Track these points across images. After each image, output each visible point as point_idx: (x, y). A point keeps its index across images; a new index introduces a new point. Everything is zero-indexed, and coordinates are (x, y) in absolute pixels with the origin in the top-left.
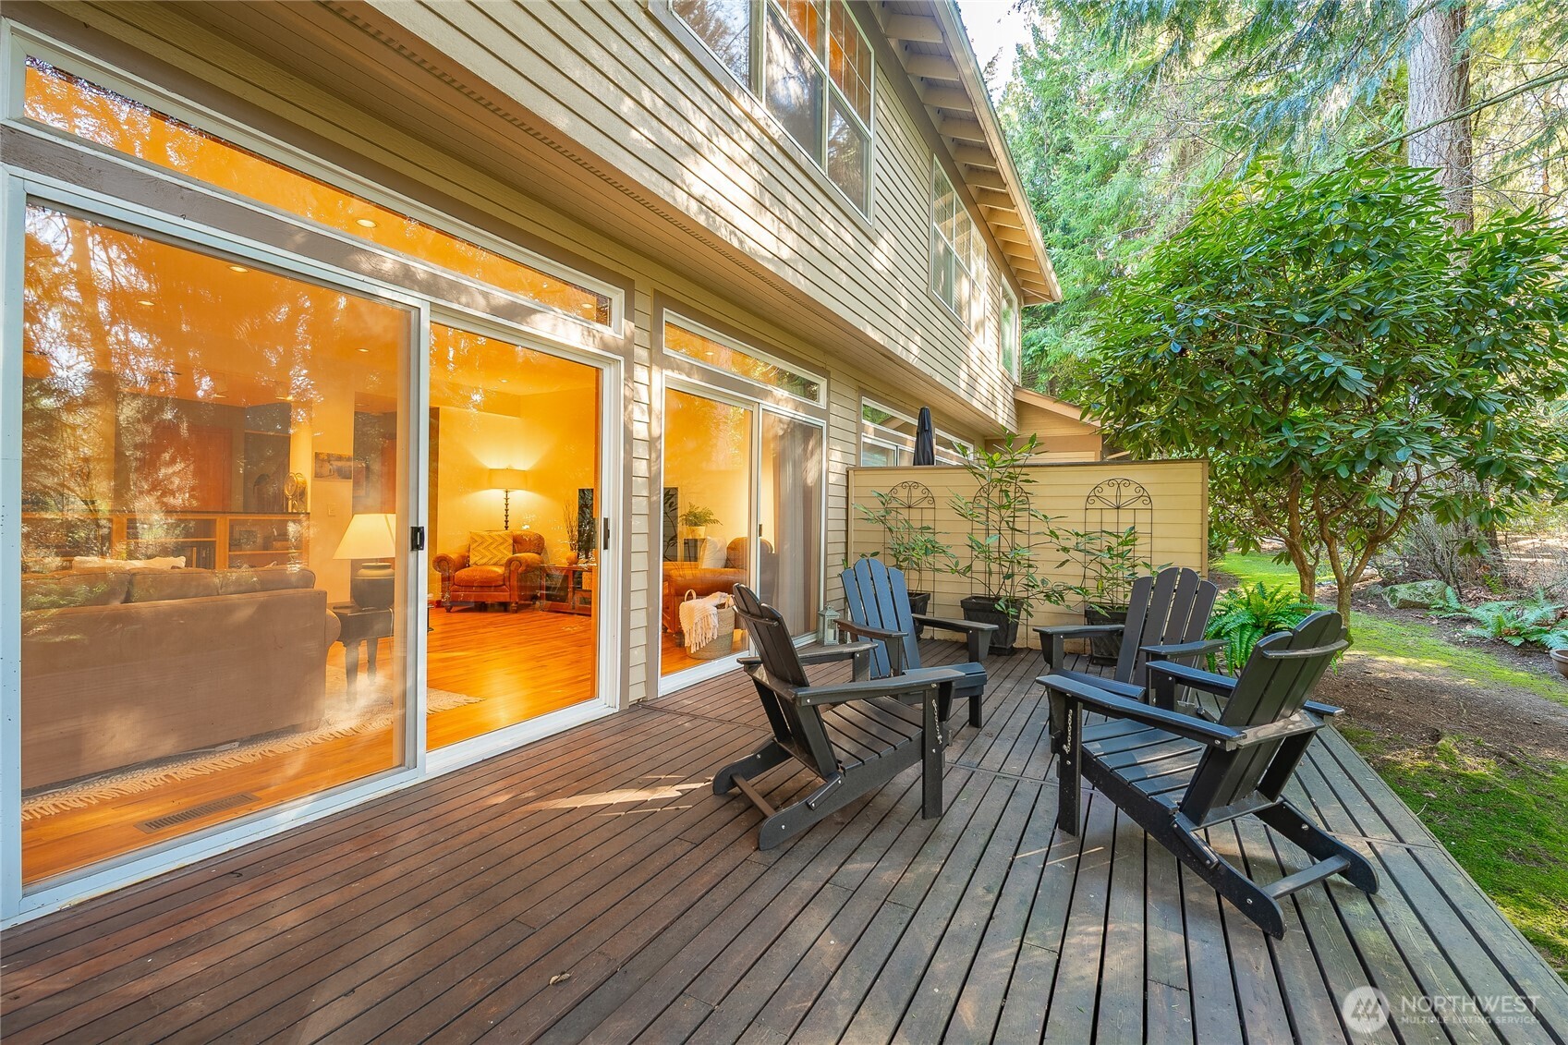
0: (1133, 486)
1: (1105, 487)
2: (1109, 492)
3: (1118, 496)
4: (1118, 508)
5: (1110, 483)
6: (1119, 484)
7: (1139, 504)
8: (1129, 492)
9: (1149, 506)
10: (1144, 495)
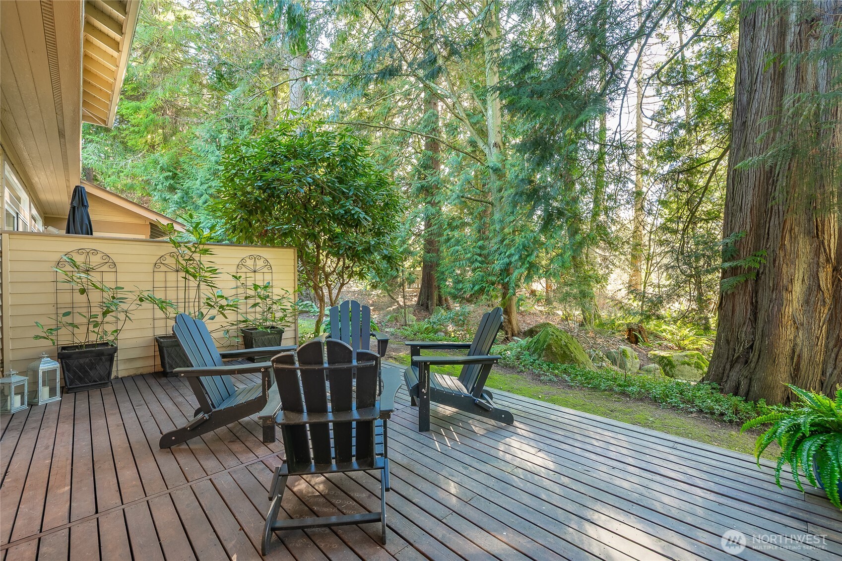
0: (262, 260)
1: (248, 260)
2: (250, 263)
3: (255, 265)
4: (255, 272)
5: (250, 257)
6: (255, 258)
7: (265, 270)
8: (260, 263)
9: (271, 271)
10: (267, 264)
